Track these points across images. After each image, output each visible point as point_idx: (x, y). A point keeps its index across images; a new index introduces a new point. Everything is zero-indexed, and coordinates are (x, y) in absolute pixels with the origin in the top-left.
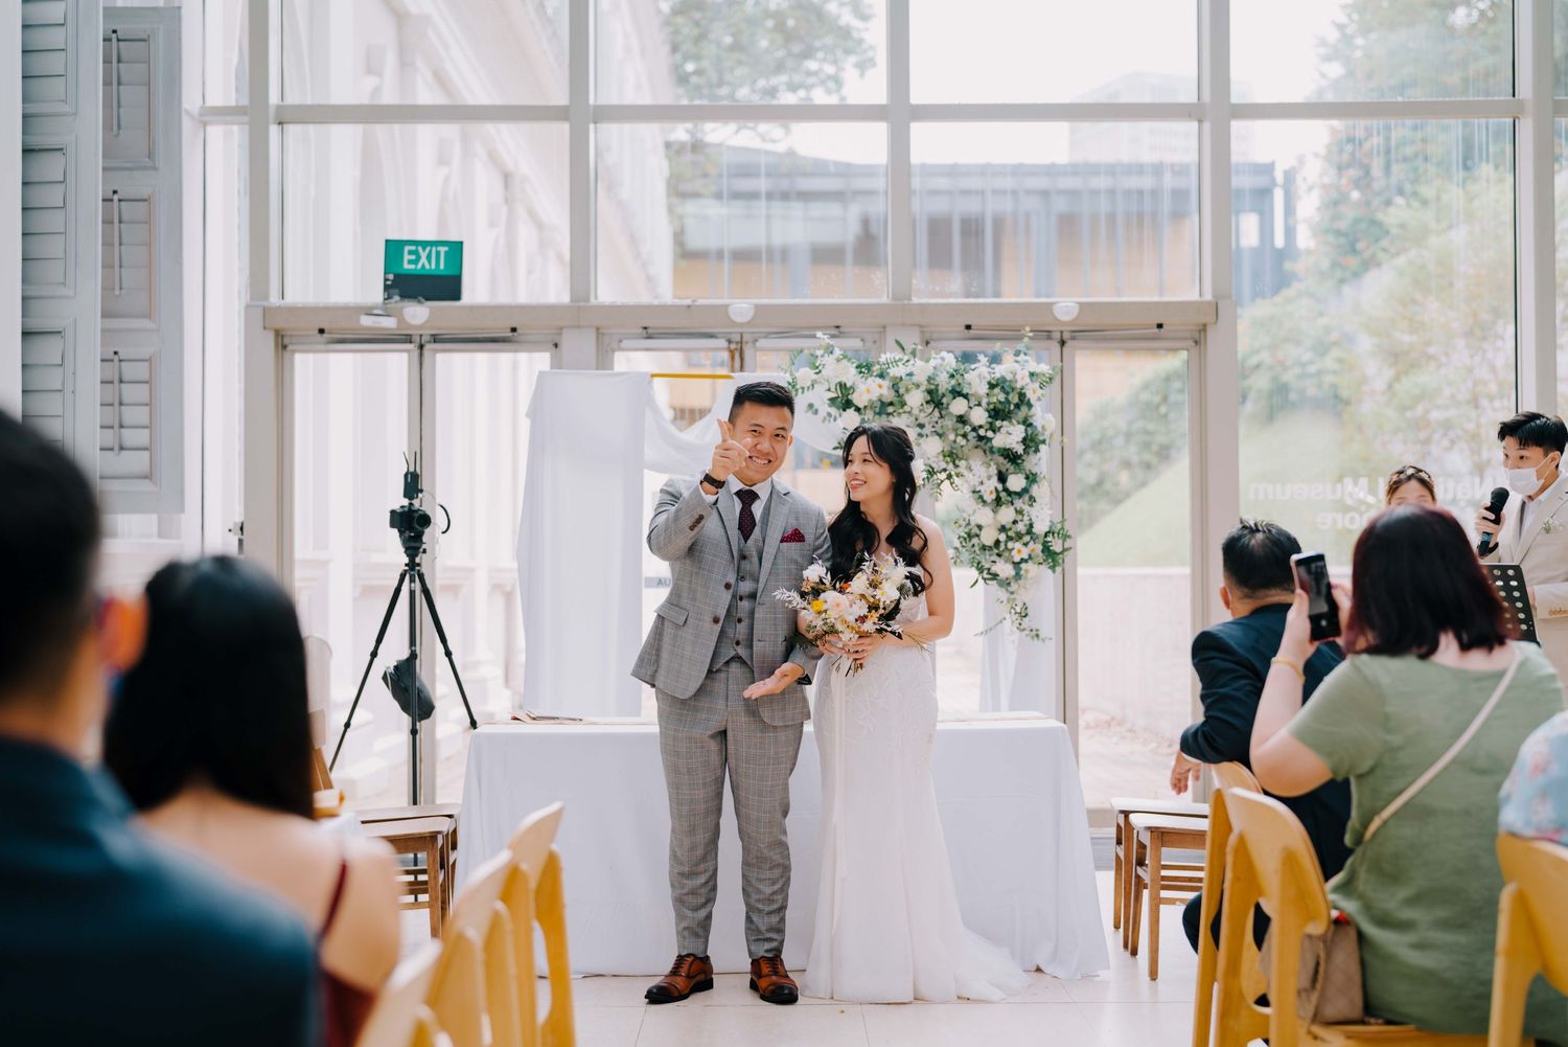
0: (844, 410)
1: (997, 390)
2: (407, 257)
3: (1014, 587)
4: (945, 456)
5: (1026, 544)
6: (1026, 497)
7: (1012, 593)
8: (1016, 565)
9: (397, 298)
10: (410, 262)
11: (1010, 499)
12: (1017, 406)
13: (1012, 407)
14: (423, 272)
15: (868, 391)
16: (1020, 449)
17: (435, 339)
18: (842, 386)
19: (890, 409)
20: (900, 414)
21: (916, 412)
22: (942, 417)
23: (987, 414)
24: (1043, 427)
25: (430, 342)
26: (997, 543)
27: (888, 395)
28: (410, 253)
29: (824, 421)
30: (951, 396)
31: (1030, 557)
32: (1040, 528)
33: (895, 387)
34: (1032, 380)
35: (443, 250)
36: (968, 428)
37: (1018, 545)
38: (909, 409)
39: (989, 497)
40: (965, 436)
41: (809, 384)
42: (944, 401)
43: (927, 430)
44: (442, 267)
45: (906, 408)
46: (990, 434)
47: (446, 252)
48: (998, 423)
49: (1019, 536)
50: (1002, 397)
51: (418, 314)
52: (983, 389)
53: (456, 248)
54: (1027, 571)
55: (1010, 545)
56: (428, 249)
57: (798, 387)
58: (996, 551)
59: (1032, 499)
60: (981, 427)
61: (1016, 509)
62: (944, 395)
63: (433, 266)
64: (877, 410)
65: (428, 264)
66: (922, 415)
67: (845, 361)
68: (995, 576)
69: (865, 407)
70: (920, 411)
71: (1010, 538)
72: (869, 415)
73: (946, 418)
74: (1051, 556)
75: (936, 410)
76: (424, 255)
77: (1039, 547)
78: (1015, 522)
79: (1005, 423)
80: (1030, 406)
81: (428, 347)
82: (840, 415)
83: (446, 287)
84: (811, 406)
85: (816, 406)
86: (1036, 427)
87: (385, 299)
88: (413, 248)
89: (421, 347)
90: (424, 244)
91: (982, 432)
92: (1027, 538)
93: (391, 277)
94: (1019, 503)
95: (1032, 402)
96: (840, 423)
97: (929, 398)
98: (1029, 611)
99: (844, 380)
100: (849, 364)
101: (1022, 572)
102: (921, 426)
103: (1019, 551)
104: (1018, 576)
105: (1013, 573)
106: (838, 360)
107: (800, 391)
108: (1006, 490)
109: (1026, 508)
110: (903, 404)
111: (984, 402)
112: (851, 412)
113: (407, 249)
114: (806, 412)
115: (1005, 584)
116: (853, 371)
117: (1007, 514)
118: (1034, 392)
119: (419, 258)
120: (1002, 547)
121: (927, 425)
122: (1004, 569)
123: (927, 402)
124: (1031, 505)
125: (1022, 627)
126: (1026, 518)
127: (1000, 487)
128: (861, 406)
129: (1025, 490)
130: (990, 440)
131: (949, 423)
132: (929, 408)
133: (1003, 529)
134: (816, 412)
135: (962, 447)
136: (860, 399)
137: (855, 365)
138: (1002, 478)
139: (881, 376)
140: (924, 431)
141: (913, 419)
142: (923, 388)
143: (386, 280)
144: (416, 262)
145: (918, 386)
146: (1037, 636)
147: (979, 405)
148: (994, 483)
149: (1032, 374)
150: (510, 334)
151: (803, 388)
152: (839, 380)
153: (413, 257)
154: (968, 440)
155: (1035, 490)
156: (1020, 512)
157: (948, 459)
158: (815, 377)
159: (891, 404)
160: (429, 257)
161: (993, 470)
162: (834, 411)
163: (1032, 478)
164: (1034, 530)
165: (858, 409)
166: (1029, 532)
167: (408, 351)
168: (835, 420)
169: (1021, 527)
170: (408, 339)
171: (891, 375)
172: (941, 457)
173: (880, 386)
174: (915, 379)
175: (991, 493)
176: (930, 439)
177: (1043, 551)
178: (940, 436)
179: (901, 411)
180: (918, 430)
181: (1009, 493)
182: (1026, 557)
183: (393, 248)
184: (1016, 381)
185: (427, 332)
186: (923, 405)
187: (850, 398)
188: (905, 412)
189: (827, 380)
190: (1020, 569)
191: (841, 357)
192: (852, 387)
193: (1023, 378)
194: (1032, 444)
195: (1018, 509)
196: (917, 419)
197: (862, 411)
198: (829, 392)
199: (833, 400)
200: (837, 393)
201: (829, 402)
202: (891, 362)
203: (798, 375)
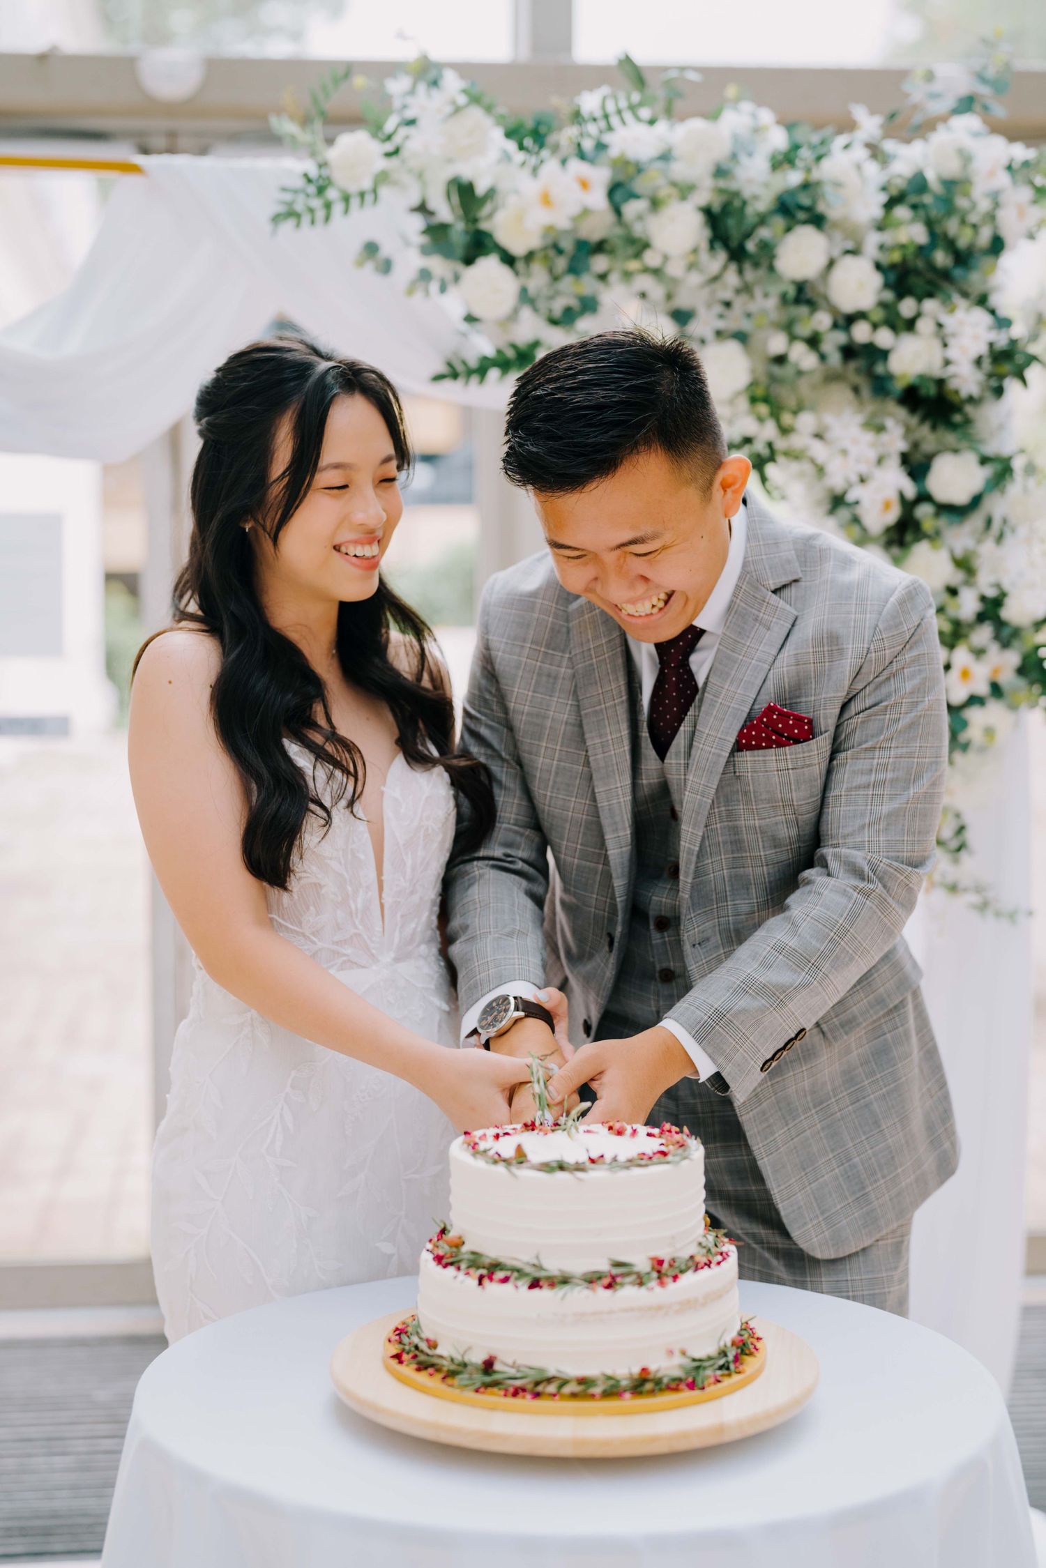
0: (469, 261)
1: (902, 212)
4: (753, 400)
5: (979, 653)
6: (976, 520)
8: (956, 715)
11: (938, 521)
12: (963, 258)
13: (947, 261)
15: (544, 203)
16: (967, 380)
18: (465, 193)
19: (600, 263)
20: (627, 274)
21: (675, 269)
23: (877, 280)
27: (599, 226)
29: (410, 291)
30: (779, 222)
31: (993, 690)
33: (618, 192)
36: (822, 320)
37: (960, 655)
39: (880, 515)
40: (813, 342)
41: (367, 184)
42: (759, 238)
45: (651, 258)
46: (884, 338)
48: (907, 307)
50: (917, 234)
52: (868, 207)
54: (989, 732)
57: (334, 193)
60: (861, 315)
61: (953, 556)
62: (759, 220)
66: (695, 279)
67: (476, 114)
69: (530, 256)
70: (686, 270)
72: (538, 278)
75: (733, 267)
77: (1013, 662)
78: (950, 591)
79: (930, 305)
82: (457, 278)
84: (371, 249)
85: (386, 251)
91: (861, 333)
92: (983, 638)
94: (961, 537)
95: (1006, 245)
96: (453, 305)
97: (713, 233)
98: (971, 836)
99: (466, 171)
101: (973, 735)
103: (965, 674)
106: (457, 110)
107: (338, 208)
108: (924, 497)
109: (987, 550)
110: (639, 246)
111: (872, 241)
112: (488, 268)
114: (360, 263)
116: (497, 144)
117: (926, 569)
118: (1021, 213)
121: (701, 312)
123: (708, 245)
124: (997, 545)
126: (983, 578)
127: (910, 490)
128: (518, 248)
129: (976, 501)
130: (884, 354)
131: (767, 303)
132: (716, 261)
134: (386, 267)
135: (800, 373)
136: (516, 229)
138: (916, 466)
139: (581, 157)
142: (699, 200)
145: (684, 194)
147: (854, 252)
148: (895, 481)
151: (346, 199)
152: (455, 172)
154: (823, 357)
155: (1009, 500)
156: (965, 565)
157: (763, 409)
158: (383, 164)
159: (602, 246)
161: (896, 441)
162: (439, 266)
163: (1001, 471)
165: (509, 260)
166: (992, 617)
168: (443, 289)
169: (968, 605)
171: (613, 152)
172: (743, 404)
173: (584, 183)
174: (679, 170)
175: (887, 506)
177: (1022, 673)
179: (633, 265)
181: (935, 509)
182: (982, 689)
184: (971, 181)
186: (695, 251)
187: (484, 226)
188: (646, 270)
189: (420, 176)
190: (965, 724)
191: (462, 100)
192: (491, 193)
193: (992, 174)
194: (1006, 367)
195: (959, 553)
196: (669, 297)
197: (520, 265)
198: (422, 208)
199: (437, 233)
200: (445, 212)
201: (424, 240)
202: (619, 111)
203: (331, 154)
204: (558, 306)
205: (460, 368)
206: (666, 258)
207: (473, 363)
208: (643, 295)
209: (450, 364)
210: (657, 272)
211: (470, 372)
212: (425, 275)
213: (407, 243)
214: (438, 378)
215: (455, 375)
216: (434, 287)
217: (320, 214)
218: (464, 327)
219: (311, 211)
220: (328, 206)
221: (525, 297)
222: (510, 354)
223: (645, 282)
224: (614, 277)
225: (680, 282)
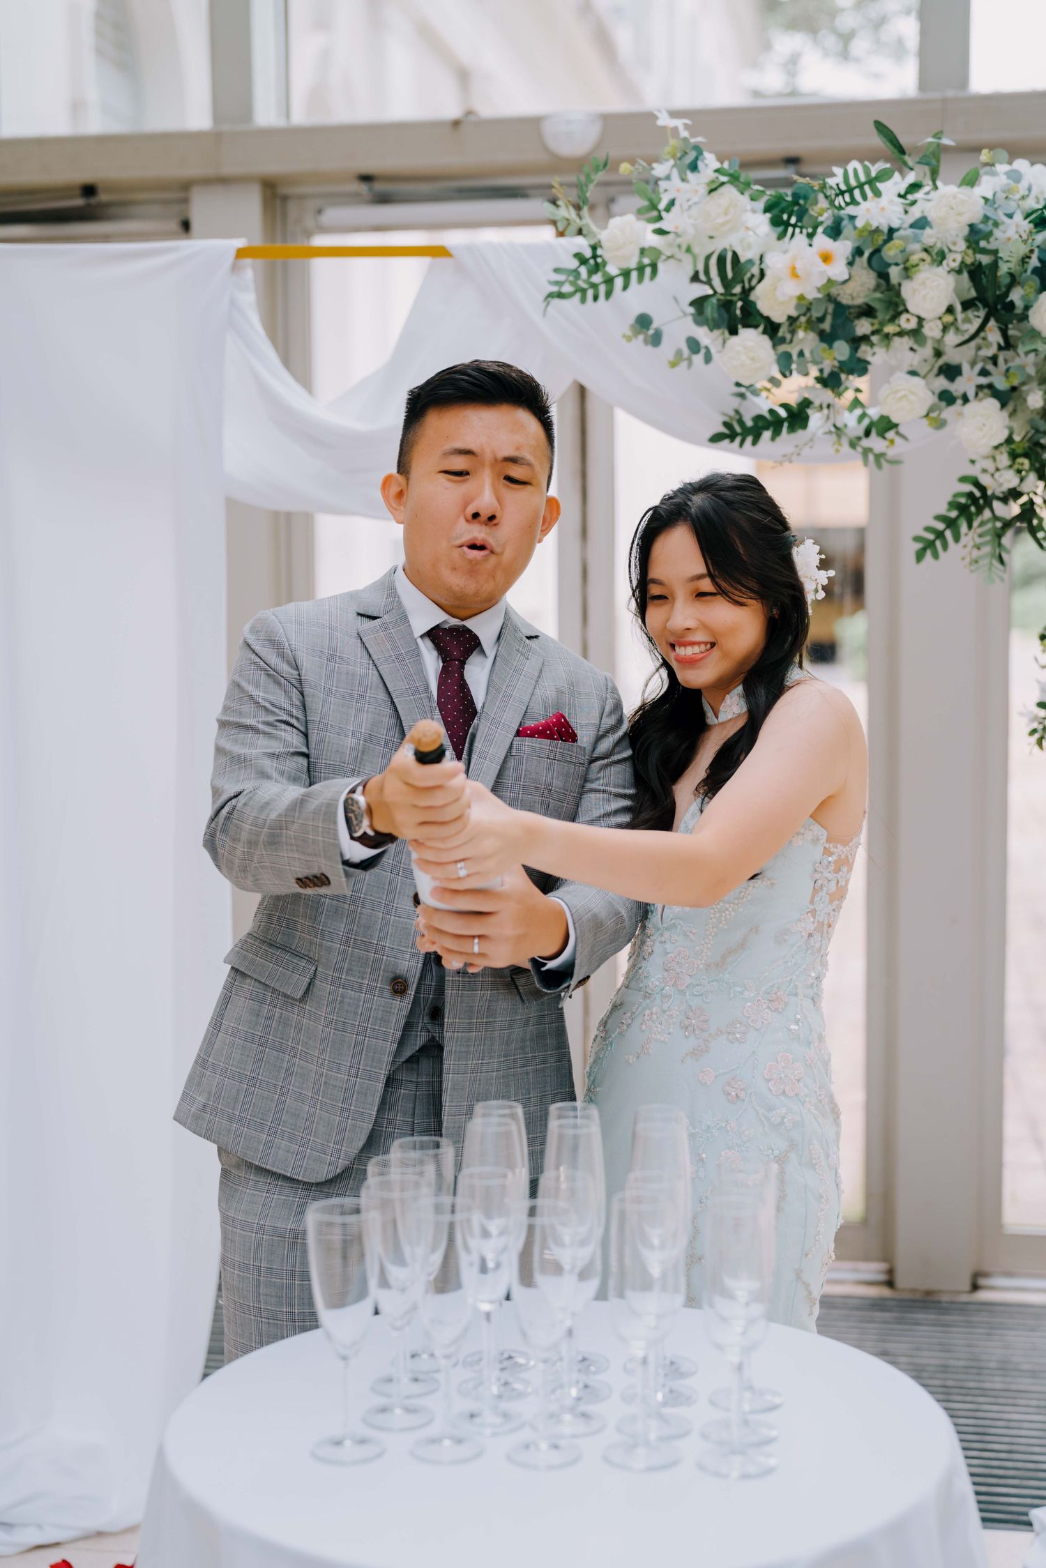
0: (733, 332)
4: (1013, 455)
15: (794, 274)
18: (735, 265)
19: (863, 327)
20: (887, 337)
22: (1008, 344)
27: (860, 292)
29: (679, 362)
38: (913, 324)
41: (642, 261)
42: (1016, 296)
43: (967, 382)
45: (907, 322)
57: (612, 269)
62: (1014, 280)
64: (826, 326)
66: (952, 338)
69: (792, 320)
70: (945, 329)
72: (801, 343)
73: (1021, 349)
75: (992, 324)
82: (722, 346)
84: (643, 322)
85: (657, 323)
97: (973, 294)
99: (730, 246)
100: (744, 199)
102: (951, 372)
106: (713, 188)
107: (619, 282)
110: (896, 306)
112: (751, 338)
114: (629, 339)
116: (761, 222)
121: (966, 368)
123: (967, 305)
128: (778, 316)
132: (973, 320)
134: (656, 340)
136: (775, 297)
137: (760, 205)
139: (835, 231)
140: (958, 386)
141: (927, 351)
142: (953, 261)
145: (940, 257)
151: (626, 274)
152: (717, 246)
157: (1024, 464)
158: (654, 242)
159: (868, 311)
162: (704, 335)
165: (772, 329)
168: (710, 357)
171: (859, 223)
173: (826, 258)
174: (929, 236)
176: (973, 406)
178: (1007, 398)
179: (890, 329)
180: (942, 383)
186: (950, 310)
187: (752, 296)
188: (906, 332)
191: (719, 178)
192: (755, 265)
196: (938, 354)
197: (782, 332)
198: (696, 279)
199: (704, 303)
201: (693, 310)
202: (861, 186)
203: (603, 236)
204: (827, 366)
205: (737, 428)
206: (920, 320)
207: (749, 423)
209: (729, 425)
210: (916, 334)
211: (746, 432)
212: (693, 345)
213: (685, 314)
214: (717, 438)
215: (732, 436)
216: (700, 355)
217: (602, 289)
218: (737, 393)
219: (594, 286)
220: (609, 281)
221: (787, 361)
222: (782, 417)
223: (906, 342)
224: (876, 340)
225: (940, 341)
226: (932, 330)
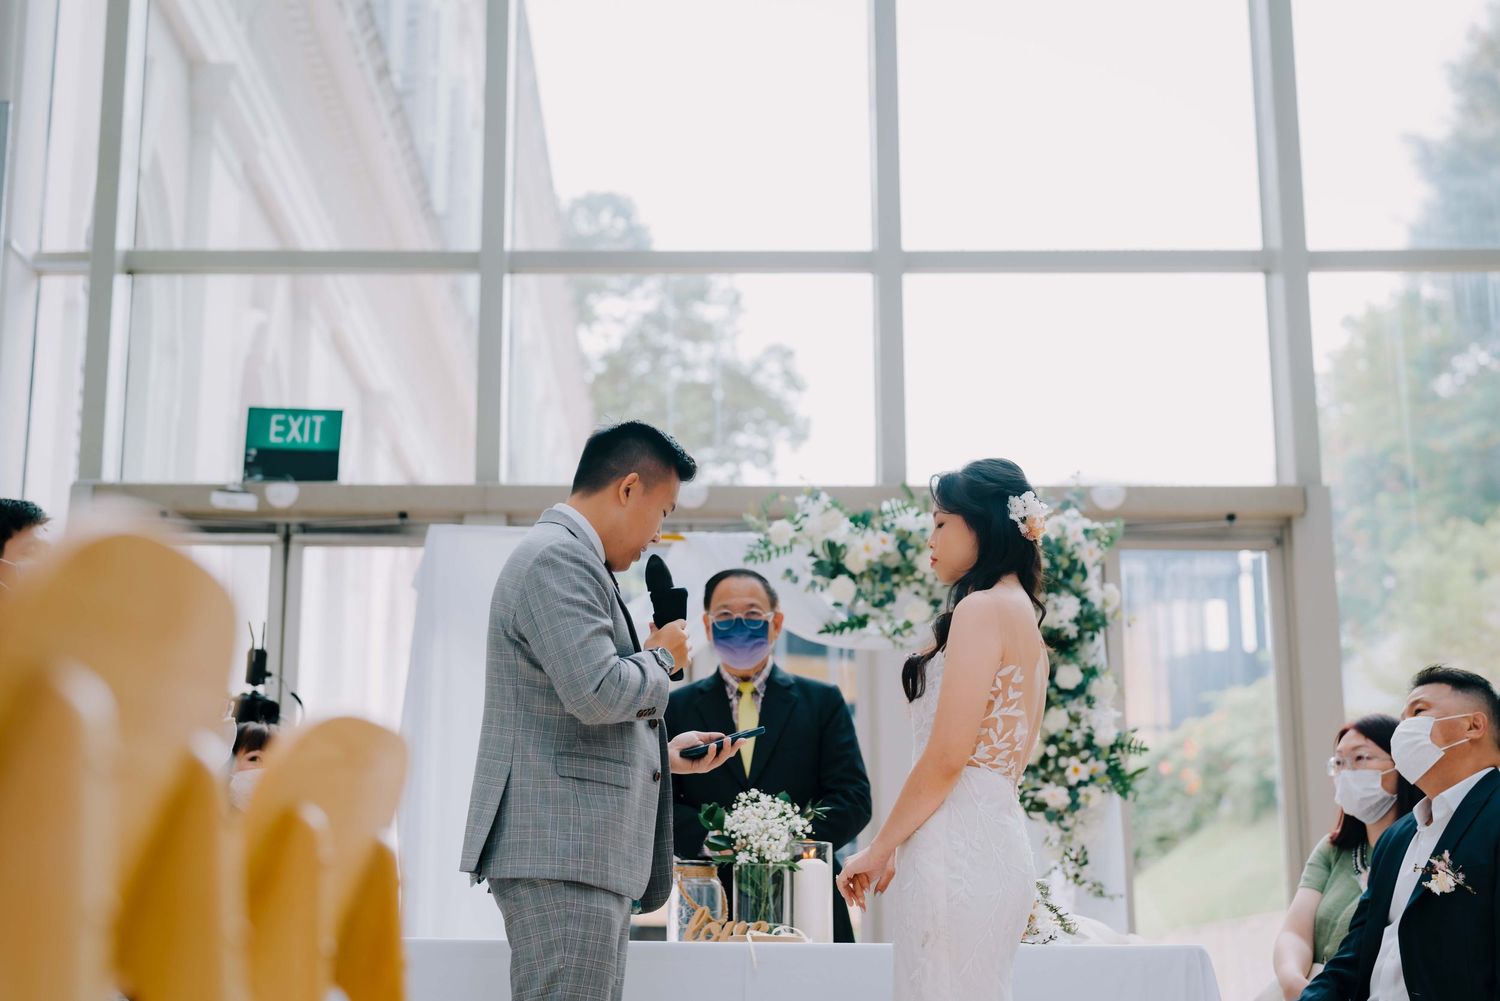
0: (833, 576)
2: (274, 428)
3: (1068, 821)
5: (1085, 761)
6: (1083, 699)
7: (1066, 829)
8: (1072, 790)
9: (259, 477)
10: (278, 434)
11: (1061, 697)
12: (1068, 574)
13: (1060, 575)
14: (292, 447)
15: (867, 549)
16: (1072, 631)
17: (305, 529)
18: (832, 547)
19: (896, 578)
20: (907, 583)
24: (1105, 602)
25: (297, 532)
26: (1045, 759)
27: (894, 560)
28: (279, 423)
29: (807, 590)
31: (1092, 779)
32: (1105, 737)
33: (903, 545)
34: (1088, 539)
35: (319, 420)
37: (1074, 761)
41: (787, 543)
44: (317, 439)
45: (917, 575)
47: (323, 424)
49: (1074, 750)
51: (284, 494)
53: (334, 419)
54: (1088, 797)
55: (1063, 762)
56: (300, 419)
57: (772, 547)
58: (1042, 772)
59: (1090, 701)
61: (1069, 714)
63: (306, 438)
64: (879, 576)
65: (298, 437)
67: (835, 512)
68: (1041, 807)
69: (862, 575)
71: (1061, 753)
72: (866, 584)
74: (1119, 779)
76: (295, 425)
77: (1102, 766)
78: (1069, 731)
79: (1052, 596)
80: (1084, 572)
81: (296, 538)
82: (828, 584)
83: (319, 464)
84: (789, 572)
85: (795, 573)
86: (1093, 605)
87: (244, 479)
88: (282, 417)
89: (287, 540)
90: (296, 413)
92: (1085, 754)
93: (253, 452)
94: (1075, 706)
95: (1088, 566)
96: (828, 598)
98: (1090, 857)
99: (832, 537)
100: (840, 515)
101: (1081, 800)
103: (1076, 770)
104: (1074, 806)
105: (1067, 800)
106: (826, 509)
107: (774, 555)
109: (1084, 710)
110: (912, 570)
112: (843, 579)
113: (275, 418)
114: (784, 578)
115: (1056, 817)
116: (846, 524)
117: (1057, 720)
118: (1091, 554)
119: (288, 428)
120: (1051, 765)
122: (1055, 796)
124: (1090, 707)
125: (1080, 879)
126: (1084, 724)
128: (856, 570)
129: (1080, 690)
133: (1052, 740)
134: (796, 580)
136: (855, 561)
137: (849, 517)
139: (884, 529)
141: (924, 591)
143: (247, 455)
144: (283, 434)
146: (1101, 892)
149: (1086, 532)
150: (397, 521)
151: (778, 550)
152: (827, 538)
153: (281, 428)
155: (1095, 687)
156: (1075, 719)
158: (794, 534)
159: (897, 570)
160: (301, 429)
162: (820, 579)
163: (1090, 673)
164: (1096, 741)
165: (852, 576)
166: (1089, 743)
167: (271, 544)
168: (822, 589)
169: (1077, 737)
170: (270, 529)
171: (898, 526)
173: (884, 541)
177: (1108, 772)
179: (910, 578)
181: (1061, 691)
182: (1085, 777)
183: (258, 418)
184: (1066, 538)
185: (295, 521)
187: (842, 561)
188: (916, 580)
189: (811, 539)
190: (1078, 795)
191: (829, 505)
192: (843, 546)
193: (1075, 534)
194: (1089, 625)
195: (1072, 712)
196: (930, 594)
197: (858, 579)
198: (813, 554)
199: (819, 565)
200: (824, 556)
201: (813, 568)
202: (898, 509)
203: (771, 530)
204: (878, 597)
205: (831, 627)
206: (925, 575)
207: (837, 624)
208: (917, 593)
209: (826, 626)
210: (921, 581)
211: (836, 629)
212: (814, 584)
213: (806, 569)
214: (821, 632)
215: (829, 630)
216: (818, 589)
217: (766, 557)
218: (834, 608)
219: (762, 556)
220: (769, 554)
221: (859, 593)
222: (855, 621)
223: (916, 586)
224: (902, 584)
225: (931, 587)
226: (929, 580)
